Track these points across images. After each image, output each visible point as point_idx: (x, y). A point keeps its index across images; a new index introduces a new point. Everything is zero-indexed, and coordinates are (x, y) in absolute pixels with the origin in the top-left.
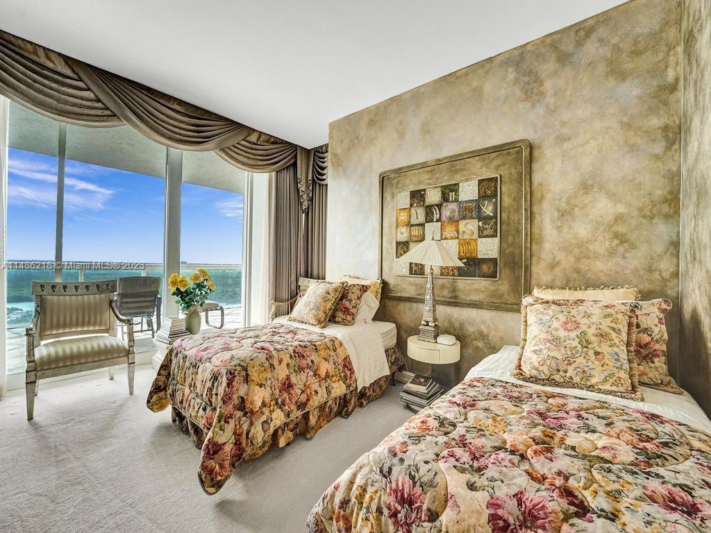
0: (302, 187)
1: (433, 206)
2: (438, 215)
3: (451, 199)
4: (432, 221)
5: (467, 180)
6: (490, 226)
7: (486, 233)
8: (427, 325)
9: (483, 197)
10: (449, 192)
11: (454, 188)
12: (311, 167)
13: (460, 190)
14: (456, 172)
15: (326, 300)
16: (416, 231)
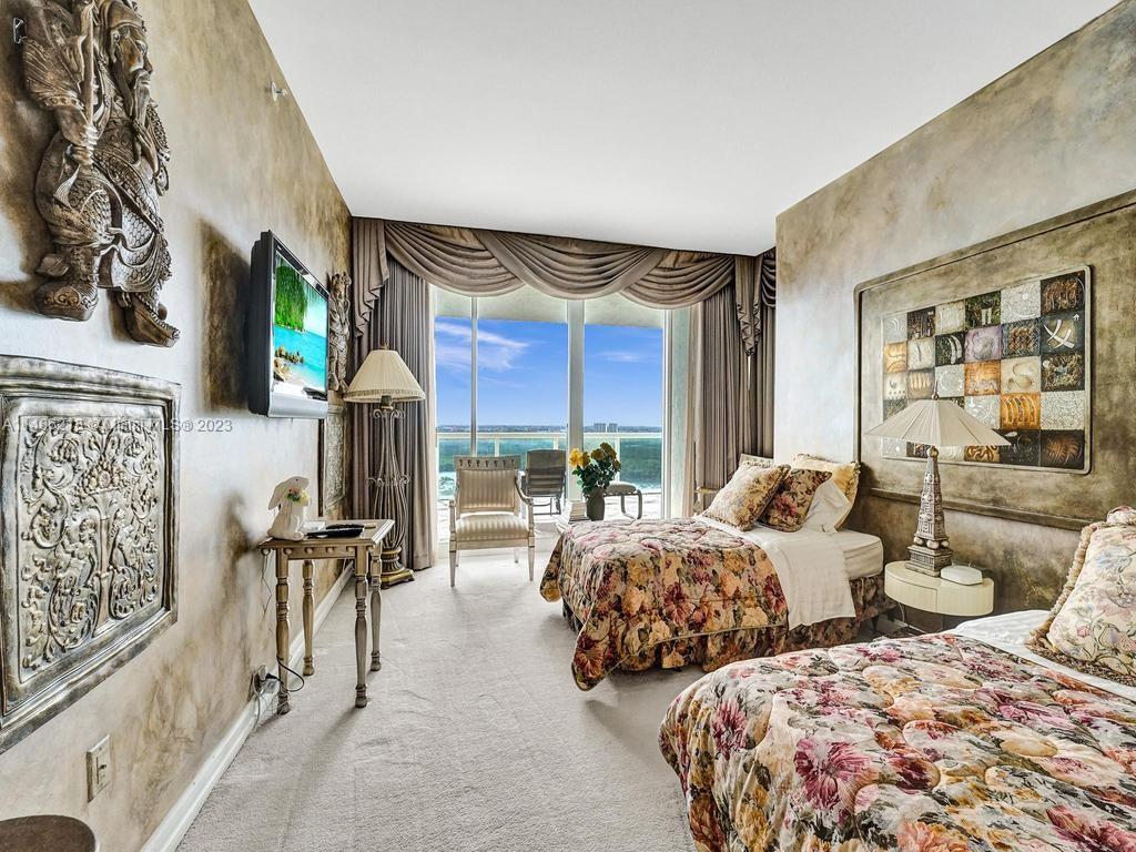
0: (744, 317)
1: (948, 335)
2: (959, 352)
3: (984, 320)
4: (948, 362)
5: (1017, 283)
6: (1065, 368)
7: (1057, 382)
8: (924, 545)
9: (1052, 312)
10: (979, 308)
11: (991, 300)
12: (758, 284)
13: (1003, 303)
14: (996, 270)
15: (754, 492)
16: (920, 382)
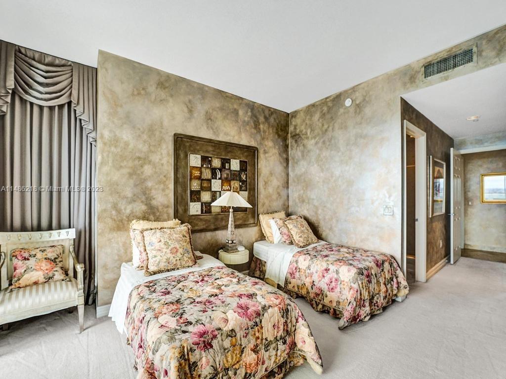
1: (216, 169)
2: (220, 175)
3: (226, 167)
4: (216, 179)
5: (235, 159)
6: (244, 185)
7: (243, 188)
9: (242, 170)
11: (228, 161)
13: (231, 163)
14: (228, 152)
16: (205, 184)
